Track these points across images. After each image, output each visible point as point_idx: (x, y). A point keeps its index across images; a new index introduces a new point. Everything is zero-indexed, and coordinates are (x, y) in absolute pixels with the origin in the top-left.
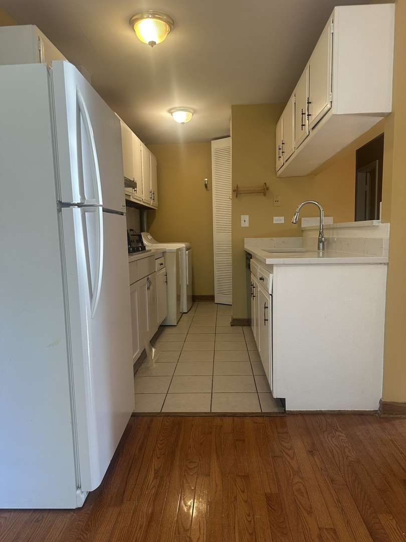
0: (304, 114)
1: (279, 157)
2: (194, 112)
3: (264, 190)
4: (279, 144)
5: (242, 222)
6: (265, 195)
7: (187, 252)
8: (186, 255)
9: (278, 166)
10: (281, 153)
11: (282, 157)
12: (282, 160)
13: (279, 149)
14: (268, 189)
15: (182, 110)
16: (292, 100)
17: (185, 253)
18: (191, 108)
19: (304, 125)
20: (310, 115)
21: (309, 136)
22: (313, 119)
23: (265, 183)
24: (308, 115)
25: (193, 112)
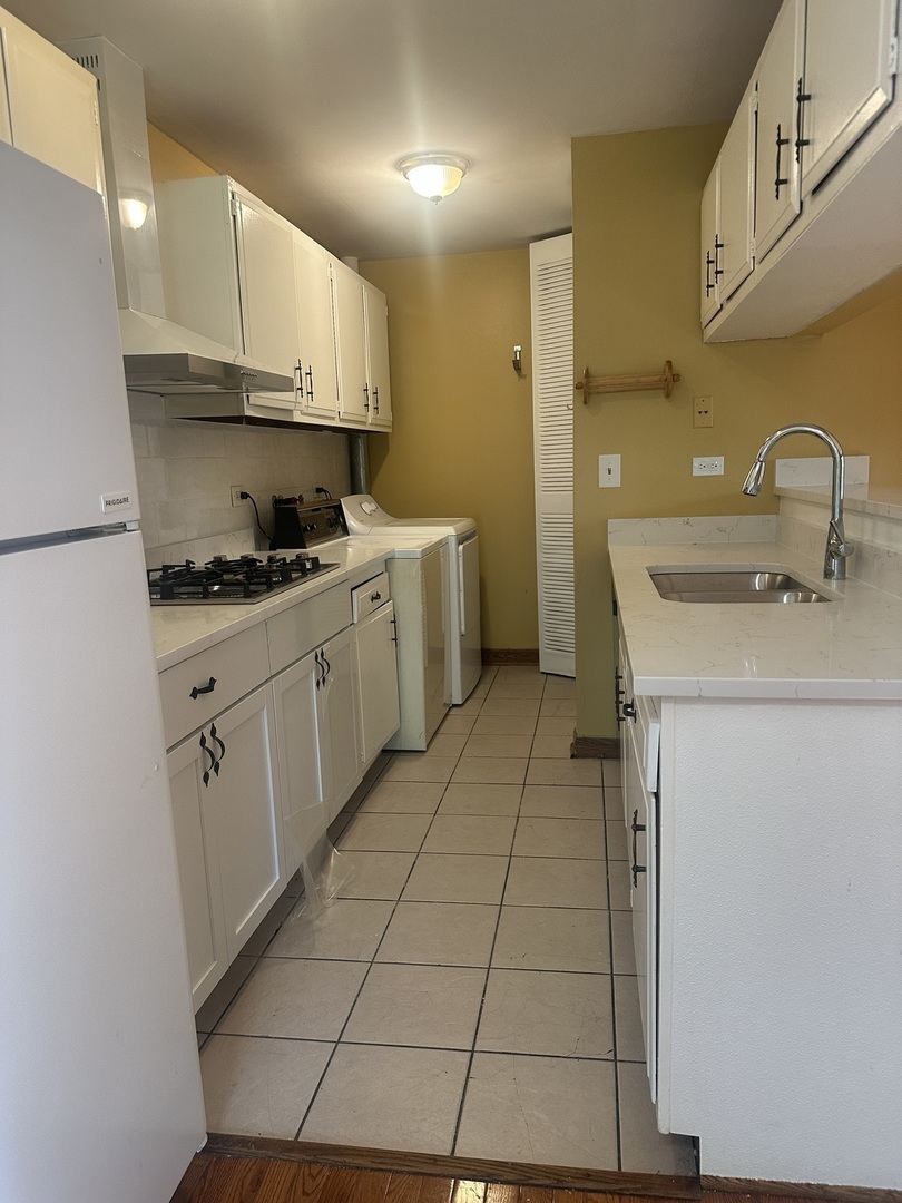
0: (787, 142)
1: (709, 287)
2: (468, 165)
3: (668, 382)
4: (708, 246)
5: (603, 473)
6: (668, 395)
7: (461, 547)
8: (458, 556)
9: (707, 314)
10: (712, 274)
11: (716, 286)
12: (718, 296)
13: (709, 262)
14: (676, 378)
15: (434, 161)
16: (749, 102)
17: (455, 554)
18: (458, 155)
19: (785, 182)
20: (807, 143)
21: (803, 217)
22: (817, 156)
23: (669, 363)
24: (801, 143)
25: (462, 165)
